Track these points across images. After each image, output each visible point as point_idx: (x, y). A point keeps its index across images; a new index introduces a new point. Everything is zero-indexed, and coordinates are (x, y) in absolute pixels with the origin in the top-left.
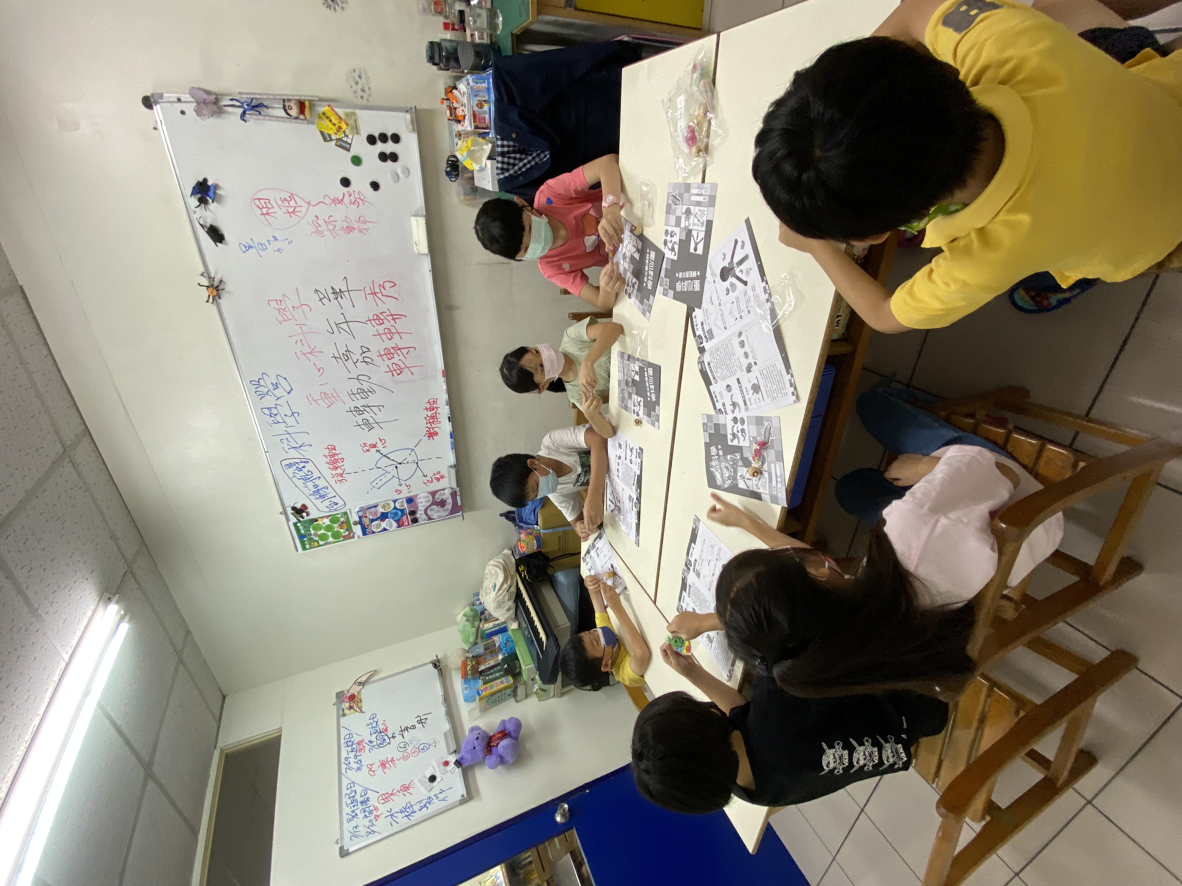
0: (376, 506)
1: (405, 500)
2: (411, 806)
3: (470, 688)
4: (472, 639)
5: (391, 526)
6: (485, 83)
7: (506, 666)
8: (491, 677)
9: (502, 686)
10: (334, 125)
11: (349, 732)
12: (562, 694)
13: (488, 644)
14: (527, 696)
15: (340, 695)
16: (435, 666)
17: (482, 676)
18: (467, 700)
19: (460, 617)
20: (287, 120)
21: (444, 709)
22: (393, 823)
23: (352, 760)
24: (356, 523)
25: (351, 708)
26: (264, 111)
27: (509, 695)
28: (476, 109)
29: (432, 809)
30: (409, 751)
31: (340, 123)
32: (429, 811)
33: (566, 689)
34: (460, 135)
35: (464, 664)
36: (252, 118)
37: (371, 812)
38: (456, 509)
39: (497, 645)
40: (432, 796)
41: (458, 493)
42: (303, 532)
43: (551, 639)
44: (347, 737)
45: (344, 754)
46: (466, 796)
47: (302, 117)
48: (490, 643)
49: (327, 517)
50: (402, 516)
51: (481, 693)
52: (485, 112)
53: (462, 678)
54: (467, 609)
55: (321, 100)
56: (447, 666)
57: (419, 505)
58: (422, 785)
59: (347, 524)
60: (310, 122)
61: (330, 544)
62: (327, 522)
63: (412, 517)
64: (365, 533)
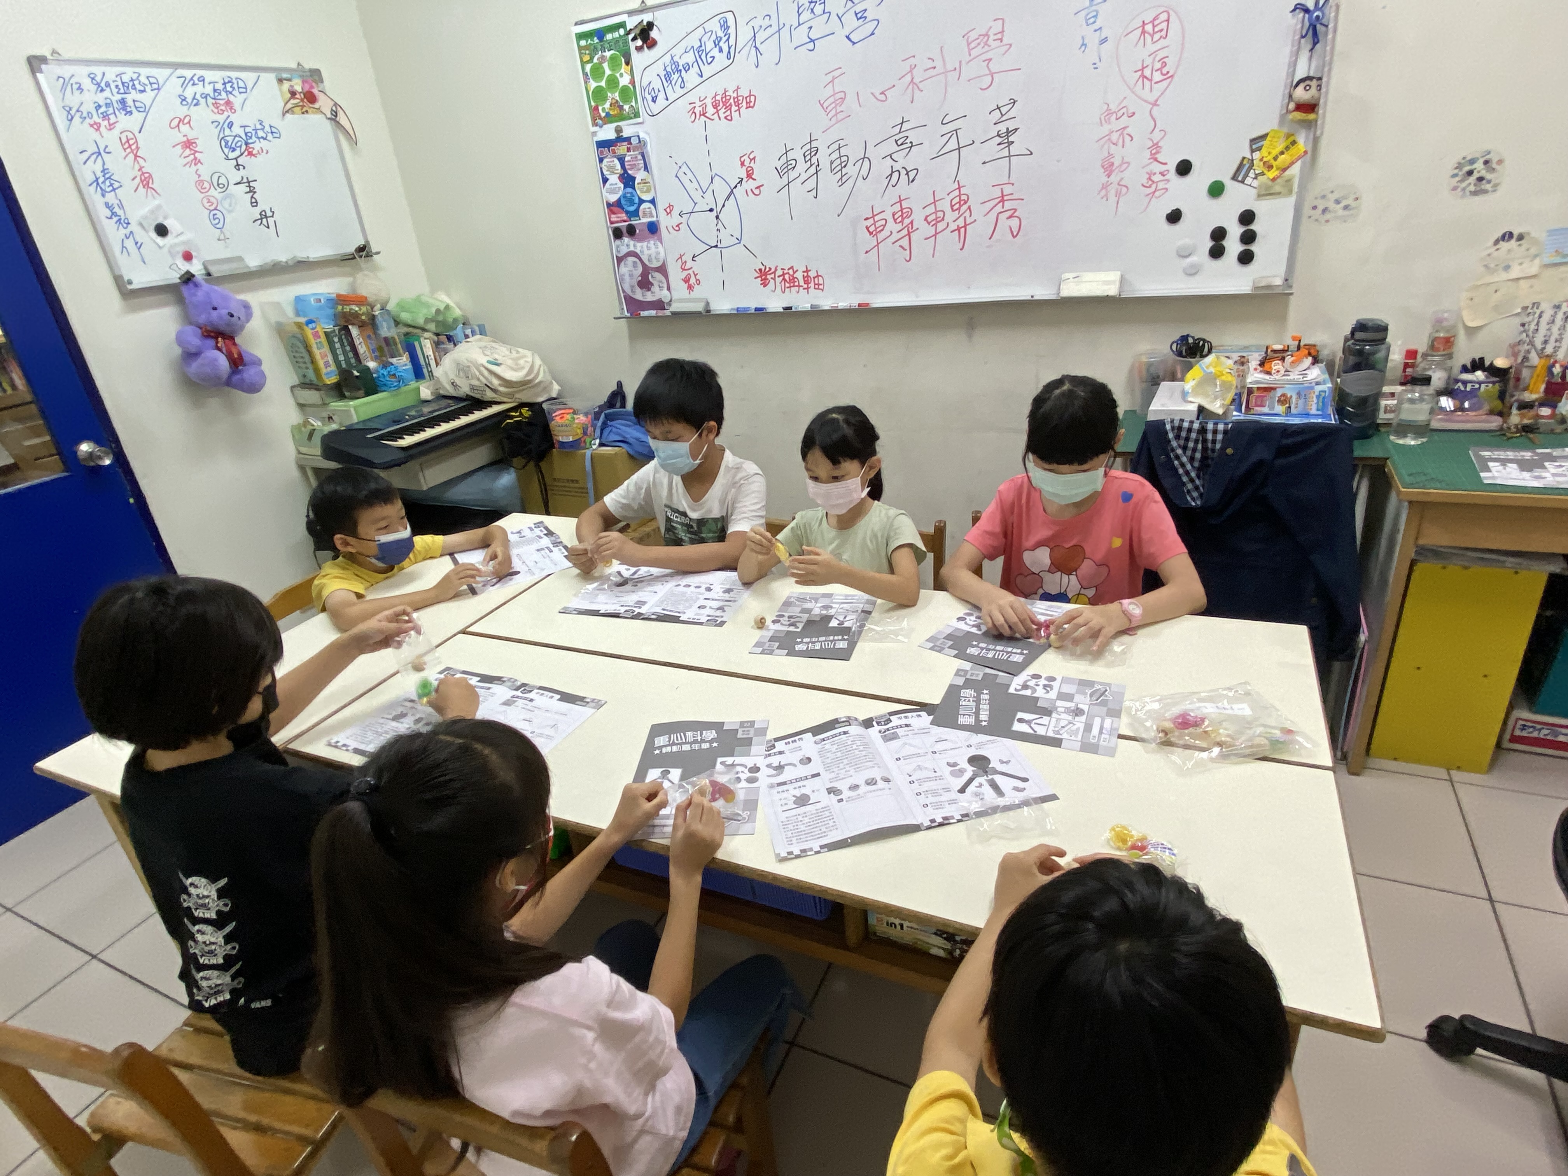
0: (646, 168)
1: (654, 219)
2: (114, 190)
3: (320, 308)
4: (405, 316)
5: (612, 192)
6: (1318, 410)
7: (356, 373)
8: (338, 345)
9: (321, 363)
10: (1275, 159)
11: (249, 86)
12: (302, 468)
13: (395, 344)
14: (301, 406)
15: (315, 75)
16: (361, 249)
17: (340, 330)
18: (298, 299)
19: (443, 299)
20: (1289, 81)
21: (284, 260)
22: (85, 156)
23: (199, 89)
24: (619, 130)
25: (293, 94)
26: (1306, 44)
27: (304, 376)
28: (1279, 393)
29: (109, 227)
30: (212, 192)
31: (1278, 169)
32: (105, 222)
33: (310, 473)
34: (1243, 364)
35: (361, 301)
36: (1296, 22)
37: (105, 116)
38: (634, 306)
39: (394, 360)
40: (130, 228)
41: (661, 313)
42: (609, 37)
43: (401, 455)
44: (241, 84)
45: (209, 75)
46: (130, 287)
47: (1292, 106)
48: (398, 350)
49: (633, 82)
50: (627, 212)
51: (311, 326)
52: (1273, 408)
53: (338, 296)
54: (457, 312)
55: (1316, 141)
56: (361, 270)
57: (645, 244)
58: (152, 212)
59: (618, 115)
60: (1282, 119)
61: (586, 82)
62: (624, 81)
63: (624, 231)
64: (602, 145)
